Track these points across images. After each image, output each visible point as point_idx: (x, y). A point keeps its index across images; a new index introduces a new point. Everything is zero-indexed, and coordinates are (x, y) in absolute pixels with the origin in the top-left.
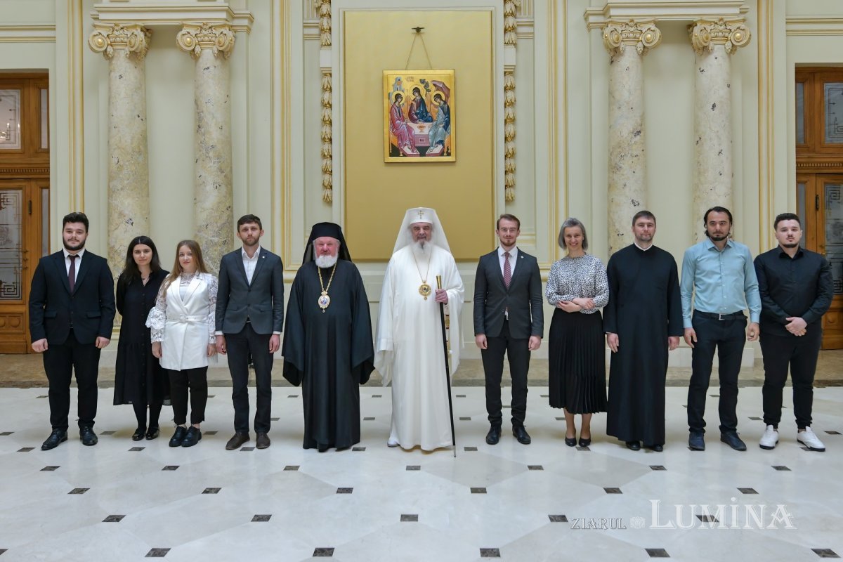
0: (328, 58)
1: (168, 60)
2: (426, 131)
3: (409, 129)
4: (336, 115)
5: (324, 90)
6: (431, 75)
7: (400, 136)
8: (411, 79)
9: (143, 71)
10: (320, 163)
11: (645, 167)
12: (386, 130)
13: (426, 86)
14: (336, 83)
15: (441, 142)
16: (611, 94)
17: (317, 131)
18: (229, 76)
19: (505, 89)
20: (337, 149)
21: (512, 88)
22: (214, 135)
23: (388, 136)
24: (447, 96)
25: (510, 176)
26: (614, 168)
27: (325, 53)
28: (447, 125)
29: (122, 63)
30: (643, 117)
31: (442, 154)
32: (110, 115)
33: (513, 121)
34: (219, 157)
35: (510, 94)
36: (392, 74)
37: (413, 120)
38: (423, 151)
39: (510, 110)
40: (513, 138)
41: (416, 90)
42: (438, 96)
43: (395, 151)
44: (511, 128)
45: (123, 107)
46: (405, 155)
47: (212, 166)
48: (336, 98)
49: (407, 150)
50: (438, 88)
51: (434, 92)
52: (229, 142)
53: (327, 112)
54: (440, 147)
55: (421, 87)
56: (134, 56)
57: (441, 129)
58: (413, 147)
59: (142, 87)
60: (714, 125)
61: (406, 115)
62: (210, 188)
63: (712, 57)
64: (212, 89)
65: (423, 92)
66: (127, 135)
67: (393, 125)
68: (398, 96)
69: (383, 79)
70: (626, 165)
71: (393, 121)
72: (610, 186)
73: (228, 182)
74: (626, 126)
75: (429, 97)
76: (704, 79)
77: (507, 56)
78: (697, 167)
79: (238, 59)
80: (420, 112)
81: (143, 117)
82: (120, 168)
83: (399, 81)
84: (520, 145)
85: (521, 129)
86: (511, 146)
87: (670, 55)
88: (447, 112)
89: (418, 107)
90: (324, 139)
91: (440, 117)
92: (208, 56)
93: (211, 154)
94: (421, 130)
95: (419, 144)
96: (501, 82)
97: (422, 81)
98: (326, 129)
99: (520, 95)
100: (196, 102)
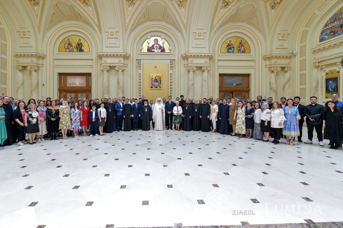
0: (140, 71)
1: (113, 72)
2: (157, 84)
3: (154, 84)
4: (141, 81)
5: (139, 77)
6: (158, 75)
7: (152, 85)
8: (154, 75)
9: (109, 73)
10: (139, 89)
11: (194, 90)
12: (150, 84)
13: (157, 76)
14: (142, 76)
15: (159, 86)
16: (188, 78)
17: (138, 84)
18: (123, 75)
19: (170, 77)
20: (142, 87)
21: (172, 77)
22: (121, 85)
23: (150, 85)
24: (161, 78)
25: (171, 92)
26: (188, 91)
27: (140, 70)
28: (160, 83)
29: (105, 72)
30: (193, 82)
31: (160, 88)
32: (103, 81)
33: (172, 82)
34: (122, 88)
35: (171, 78)
36: (151, 75)
37: (155, 82)
38: (156, 87)
39: (171, 81)
40: (172, 85)
41: (155, 77)
42: (159, 78)
43: (152, 87)
44: (171, 84)
45: (105, 80)
46: (153, 88)
47: (121, 90)
48: (142, 78)
49: (154, 87)
50: (159, 77)
51: (158, 77)
52: (123, 86)
53: (140, 80)
54: (159, 87)
55: (156, 77)
56: (108, 71)
57: (159, 84)
58: (155, 87)
59: (108, 76)
60: (205, 84)
61: (154, 81)
62: (120, 93)
63: (205, 72)
64: (121, 76)
65: (157, 77)
66: (106, 84)
67: (151, 83)
68: (152, 78)
69: (150, 76)
70: (190, 90)
71: (151, 82)
72: (188, 94)
73: (123, 92)
74: (191, 84)
75: (157, 78)
76: (204, 76)
77: (171, 72)
78: (202, 91)
79: (125, 72)
80: (156, 81)
81: (109, 81)
82: (105, 90)
83: (152, 76)
84: (173, 86)
85: (173, 84)
86: (171, 87)
87: (198, 72)
88: (161, 81)
89: (156, 80)
90: (139, 85)
91: (160, 82)
92: (120, 71)
93: (121, 88)
94: (156, 84)
95: (156, 86)
96: (170, 76)
97: (156, 76)
98: (140, 83)
99: (173, 78)
100: (118, 79)
